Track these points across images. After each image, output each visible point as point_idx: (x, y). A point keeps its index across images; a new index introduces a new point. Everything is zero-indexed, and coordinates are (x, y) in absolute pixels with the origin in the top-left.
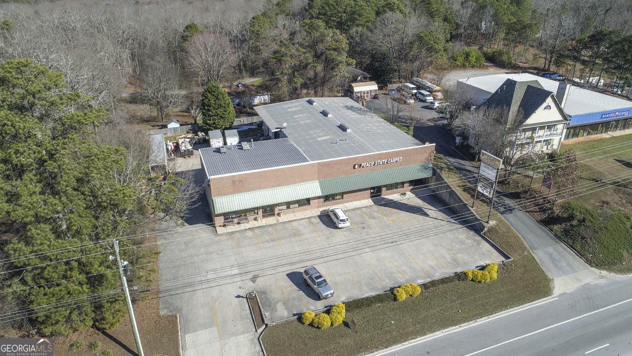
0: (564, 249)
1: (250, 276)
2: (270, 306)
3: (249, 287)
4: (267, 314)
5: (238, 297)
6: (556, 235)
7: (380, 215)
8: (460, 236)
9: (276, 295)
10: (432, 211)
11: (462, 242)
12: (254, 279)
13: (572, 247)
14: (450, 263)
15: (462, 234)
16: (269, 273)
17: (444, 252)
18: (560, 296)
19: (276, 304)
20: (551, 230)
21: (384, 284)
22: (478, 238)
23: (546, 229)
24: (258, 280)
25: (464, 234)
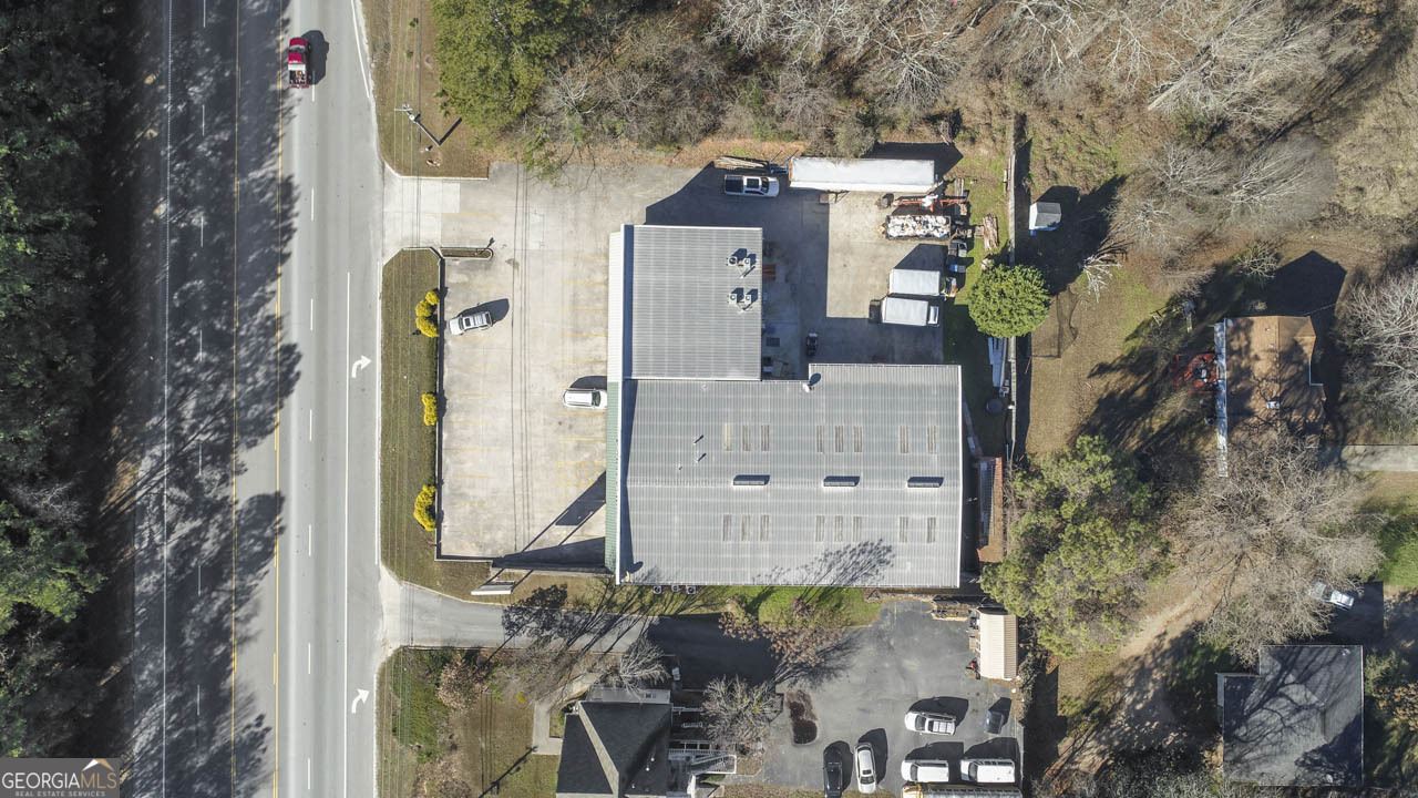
0: (433, 640)
1: (518, 260)
2: (468, 269)
3: (502, 255)
4: (457, 263)
5: (492, 241)
6: (452, 649)
7: (581, 459)
8: (500, 535)
9: (479, 279)
10: (561, 535)
11: (489, 528)
12: (514, 263)
13: (431, 650)
14: (460, 487)
15: (503, 539)
16: (516, 279)
17: (481, 493)
18: (379, 571)
19: (468, 275)
20: (462, 651)
21: (456, 395)
22: (489, 553)
23: (467, 647)
24: (510, 267)
25: (505, 541)
